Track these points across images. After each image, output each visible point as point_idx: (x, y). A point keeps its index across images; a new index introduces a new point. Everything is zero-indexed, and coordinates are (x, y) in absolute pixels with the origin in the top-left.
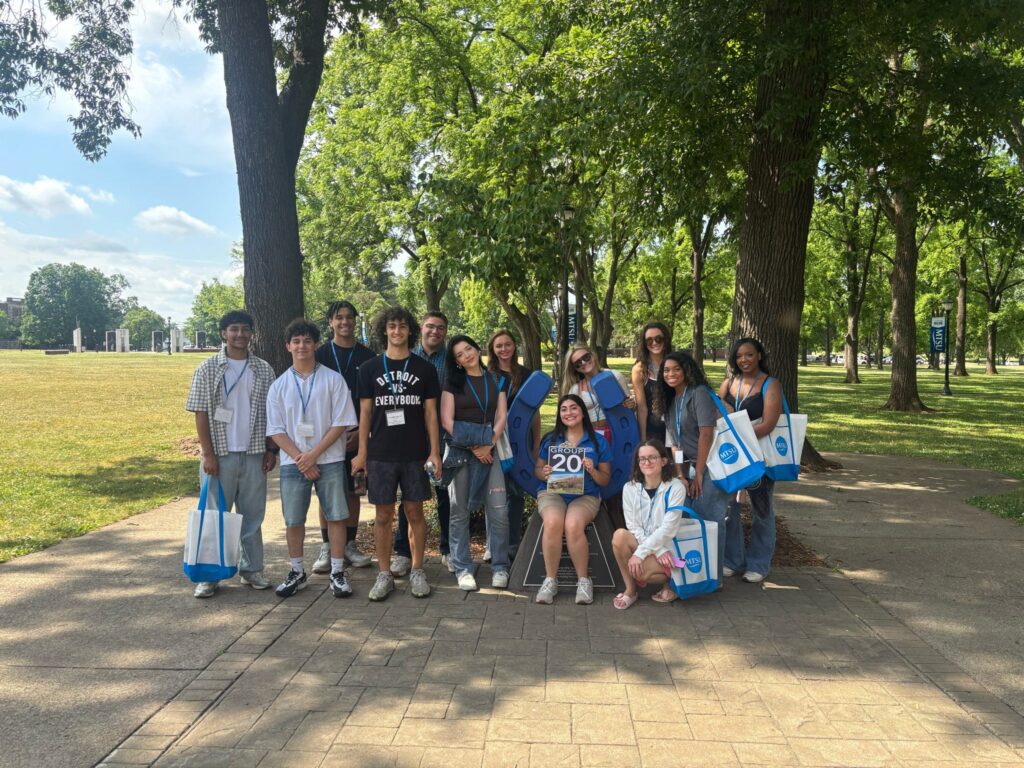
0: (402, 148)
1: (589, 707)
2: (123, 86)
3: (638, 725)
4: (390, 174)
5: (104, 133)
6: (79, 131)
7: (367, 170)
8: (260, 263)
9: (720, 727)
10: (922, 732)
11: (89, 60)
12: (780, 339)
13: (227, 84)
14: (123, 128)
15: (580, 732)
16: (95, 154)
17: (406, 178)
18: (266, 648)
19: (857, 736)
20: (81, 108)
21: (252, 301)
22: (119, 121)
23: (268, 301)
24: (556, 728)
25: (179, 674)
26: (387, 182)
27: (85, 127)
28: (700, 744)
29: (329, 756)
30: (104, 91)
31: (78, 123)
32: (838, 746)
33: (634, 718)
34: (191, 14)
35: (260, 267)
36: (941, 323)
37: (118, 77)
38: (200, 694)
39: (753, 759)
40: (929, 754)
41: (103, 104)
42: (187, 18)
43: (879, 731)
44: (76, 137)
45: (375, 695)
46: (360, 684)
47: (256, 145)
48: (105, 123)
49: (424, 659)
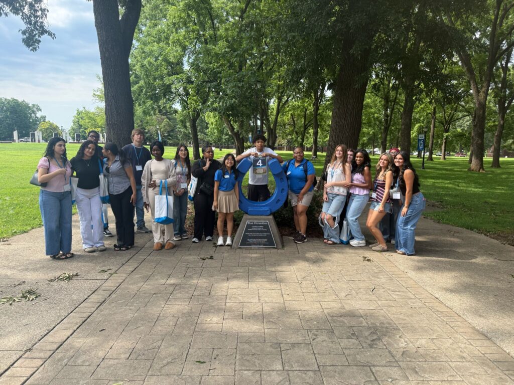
0: (180, 49)
1: (265, 291)
2: (46, 16)
3: (284, 296)
4: (172, 60)
5: (37, 37)
6: (25, 37)
7: (161, 57)
8: (113, 103)
9: (316, 296)
10: (391, 298)
12: (350, 144)
13: (95, 15)
14: (46, 35)
15: (262, 299)
16: (34, 48)
17: (180, 63)
18: (132, 272)
19: (367, 299)
20: (25, 25)
21: (109, 121)
22: (44, 31)
23: (117, 121)
24: (252, 297)
25: (97, 281)
26: (170, 63)
27: (27, 35)
28: (308, 302)
29: (164, 309)
30: (36, 17)
31: (24, 33)
32: (360, 302)
33: (283, 294)
35: (113, 105)
36: (422, 137)
37: (43, 10)
38: (107, 288)
39: (327, 307)
40: (393, 305)
41: (36, 23)
43: (375, 297)
44: (23, 40)
45: (180, 288)
46: (174, 284)
47: (110, 46)
48: (37, 32)
49: (199, 274)
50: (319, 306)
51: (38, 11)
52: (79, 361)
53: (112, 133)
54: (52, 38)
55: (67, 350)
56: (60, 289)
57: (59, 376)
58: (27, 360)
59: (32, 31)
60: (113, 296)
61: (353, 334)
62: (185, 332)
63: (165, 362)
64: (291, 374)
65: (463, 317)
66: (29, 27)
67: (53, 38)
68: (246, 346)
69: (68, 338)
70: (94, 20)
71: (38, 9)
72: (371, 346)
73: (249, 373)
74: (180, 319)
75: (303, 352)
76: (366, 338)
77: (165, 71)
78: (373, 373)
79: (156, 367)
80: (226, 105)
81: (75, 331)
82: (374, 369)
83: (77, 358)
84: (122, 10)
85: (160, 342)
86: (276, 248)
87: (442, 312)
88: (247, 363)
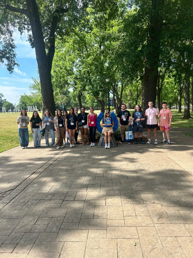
0: (72, 63)
2: (15, 56)
4: (68, 68)
7: (64, 68)
11: (7, 50)
13: (36, 55)
14: (16, 65)
16: (11, 72)
17: (72, 70)
20: (8, 62)
21: (44, 101)
22: (15, 64)
23: (47, 100)
26: (68, 71)
30: (12, 58)
31: (8, 65)
35: (45, 93)
37: (14, 55)
42: (27, 41)
44: (7, 68)
45: (79, 157)
46: (77, 157)
47: (43, 68)
48: (12, 65)
49: (85, 154)
50: (126, 160)
53: (45, 106)
55: (48, 170)
61: (134, 165)
62: (82, 166)
64: (112, 172)
65: (175, 161)
67: (18, 66)
68: (100, 168)
69: (48, 167)
70: (36, 57)
73: (101, 172)
74: (80, 164)
75: (117, 168)
76: (138, 166)
77: (66, 75)
79: (74, 171)
82: (137, 171)
83: (52, 171)
84: (47, 51)
85: (75, 168)
86: (114, 147)
88: (100, 170)
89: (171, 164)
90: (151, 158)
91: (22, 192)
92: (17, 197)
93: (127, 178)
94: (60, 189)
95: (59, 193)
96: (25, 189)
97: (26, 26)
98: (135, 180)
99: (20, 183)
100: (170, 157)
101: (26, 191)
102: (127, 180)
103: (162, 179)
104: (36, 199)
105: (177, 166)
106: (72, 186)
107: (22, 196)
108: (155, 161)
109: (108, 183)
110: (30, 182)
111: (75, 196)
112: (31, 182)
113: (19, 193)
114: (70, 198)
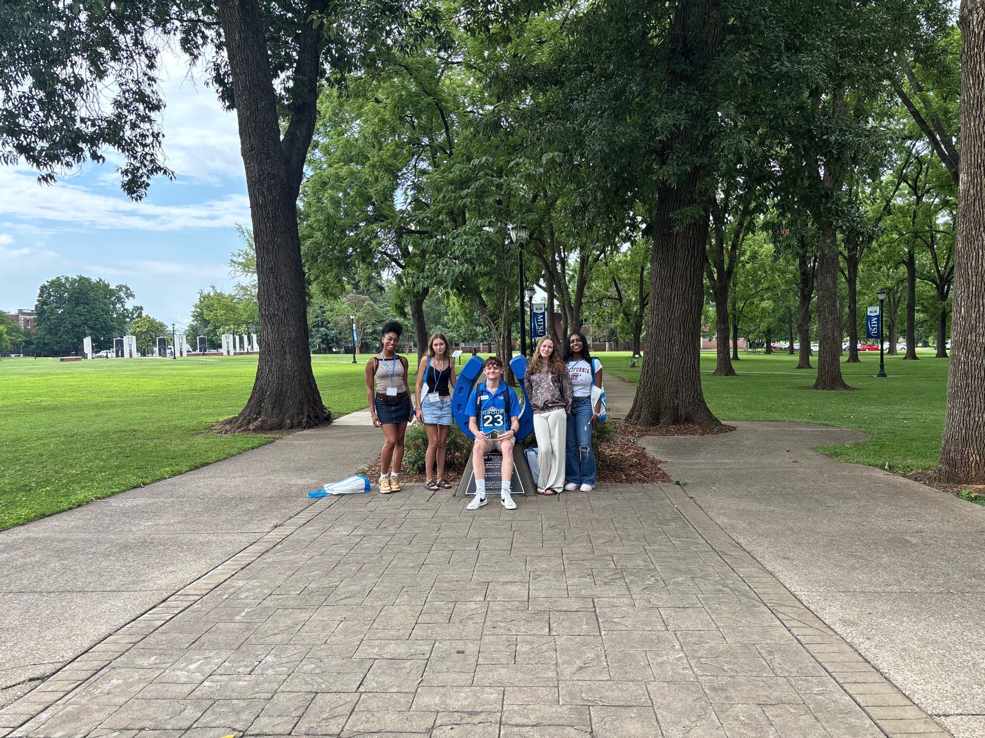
2: (160, 143)
5: (145, 178)
6: (126, 179)
8: (271, 279)
13: (241, 137)
14: (160, 174)
16: (138, 196)
18: (304, 524)
20: (126, 160)
21: (265, 310)
22: (156, 168)
23: (278, 310)
25: (256, 534)
27: (129, 175)
30: (144, 146)
31: (125, 172)
34: (211, 81)
36: (876, 312)
37: (156, 136)
38: (269, 540)
41: (144, 156)
42: (207, 83)
44: (124, 183)
45: (370, 539)
46: (361, 535)
47: (266, 185)
48: (145, 170)
49: (399, 526)
50: (559, 551)
51: (148, 136)
52: (243, 596)
54: (169, 179)
55: (226, 589)
56: (208, 542)
57: (222, 605)
58: (182, 597)
59: (138, 169)
60: (279, 546)
61: (588, 575)
62: (370, 575)
63: (343, 596)
64: (491, 603)
65: (759, 559)
66: (131, 164)
67: (171, 178)
68: (444, 584)
69: (225, 581)
70: (240, 146)
71: (148, 134)
72: (606, 584)
73: (442, 603)
74: (366, 565)
75: (514, 588)
76: (606, 577)
78: (594, 603)
79: (331, 599)
80: (453, 275)
81: (233, 575)
82: (596, 600)
83: (238, 594)
85: (338, 583)
86: (524, 495)
87: (731, 556)
88: (441, 597)
89: (742, 570)
90: (665, 545)
91: (77, 690)
92: (44, 716)
93: (547, 630)
94: (248, 678)
95: (234, 695)
96: (97, 676)
97: (210, 33)
98: (578, 639)
99: (83, 650)
100: (741, 541)
101: (96, 688)
102: (545, 640)
103: (694, 640)
104: (124, 725)
105: (764, 580)
106: (303, 663)
107: (69, 708)
108: (679, 558)
109: (463, 652)
110: (130, 646)
111: (300, 712)
112: (135, 643)
113: (62, 694)
114: (277, 721)
